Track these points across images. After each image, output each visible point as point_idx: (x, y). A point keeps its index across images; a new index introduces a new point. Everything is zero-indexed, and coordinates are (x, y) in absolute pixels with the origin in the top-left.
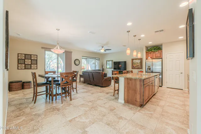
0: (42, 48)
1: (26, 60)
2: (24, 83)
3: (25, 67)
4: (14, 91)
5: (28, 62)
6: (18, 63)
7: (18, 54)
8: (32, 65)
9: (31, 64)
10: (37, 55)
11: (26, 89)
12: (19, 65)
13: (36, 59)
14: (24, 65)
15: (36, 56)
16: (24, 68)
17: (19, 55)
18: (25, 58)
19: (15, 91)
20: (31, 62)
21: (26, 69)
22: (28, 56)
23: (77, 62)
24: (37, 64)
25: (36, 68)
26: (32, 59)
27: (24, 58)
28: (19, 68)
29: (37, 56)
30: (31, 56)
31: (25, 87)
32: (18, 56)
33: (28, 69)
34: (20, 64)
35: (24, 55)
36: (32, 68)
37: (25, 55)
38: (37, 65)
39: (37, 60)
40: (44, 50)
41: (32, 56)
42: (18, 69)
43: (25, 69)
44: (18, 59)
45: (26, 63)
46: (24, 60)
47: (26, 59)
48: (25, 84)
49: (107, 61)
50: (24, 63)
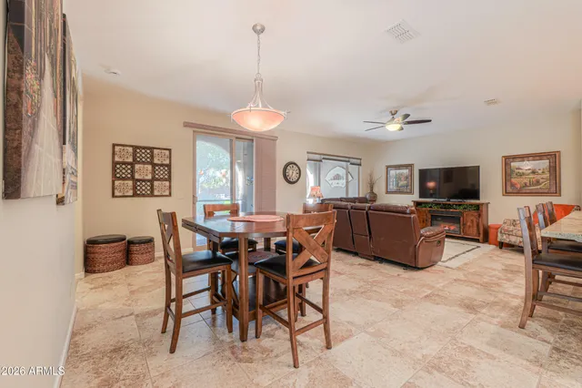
0: (187, 125)
1: (137, 166)
2: (130, 243)
3: (135, 188)
4: (99, 272)
5: (143, 171)
6: (115, 177)
7: (114, 145)
8: (156, 183)
9: (154, 179)
10: (170, 150)
11: (137, 264)
12: (117, 183)
13: (167, 162)
14: (130, 183)
15: (167, 152)
16: (131, 193)
17: (117, 149)
18: (134, 159)
19: (103, 271)
20: (153, 171)
21: (138, 195)
22: (143, 153)
23: (292, 173)
24: (169, 179)
25: (167, 193)
26: (156, 161)
27: (130, 160)
28: (117, 193)
29: (170, 154)
30: (152, 152)
31: (136, 257)
32: (114, 154)
33: (144, 196)
34: (119, 179)
35: (130, 149)
36: (156, 193)
37: (135, 148)
38: (170, 182)
39: (169, 166)
40: (190, 131)
41: (156, 151)
42: (113, 196)
43: (135, 195)
44: (115, 164)
45: (137, 176)
46: (132, 164)
47: (139, 163)
48: (134, 248)
49: (388, 167)
50: (133, 178)
